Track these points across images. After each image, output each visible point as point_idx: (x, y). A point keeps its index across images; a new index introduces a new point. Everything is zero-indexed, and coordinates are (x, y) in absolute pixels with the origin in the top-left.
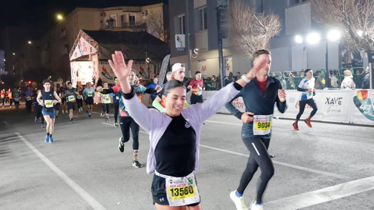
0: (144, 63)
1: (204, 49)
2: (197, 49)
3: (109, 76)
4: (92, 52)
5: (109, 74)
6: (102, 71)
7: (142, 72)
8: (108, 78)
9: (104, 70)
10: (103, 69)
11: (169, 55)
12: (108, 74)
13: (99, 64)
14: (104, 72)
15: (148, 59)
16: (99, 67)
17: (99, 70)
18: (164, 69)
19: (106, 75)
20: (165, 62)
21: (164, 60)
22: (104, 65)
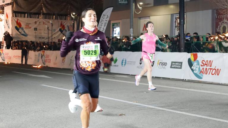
0: (65, 19)
1: (148, 4)
2: (141, 3)
3: (24, 31)
4: (6, 3)
5: (25, 30)
6: (16, 25)
7: (62, 29)
8: (22, 34)
9: (19, 24)
10: (17, 22)
11: (112, 8)
12: (22, 29)
13: (13, 16)
14: (18, 27)
15: (74, 14)
16: (12, 20)
17: (12, 24)
18: (103, 25)
19: (20, 30)
20: (104, 15)
21: (104, 13)
22: (19, 18)
